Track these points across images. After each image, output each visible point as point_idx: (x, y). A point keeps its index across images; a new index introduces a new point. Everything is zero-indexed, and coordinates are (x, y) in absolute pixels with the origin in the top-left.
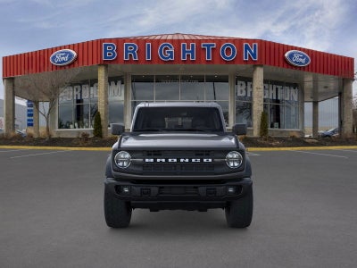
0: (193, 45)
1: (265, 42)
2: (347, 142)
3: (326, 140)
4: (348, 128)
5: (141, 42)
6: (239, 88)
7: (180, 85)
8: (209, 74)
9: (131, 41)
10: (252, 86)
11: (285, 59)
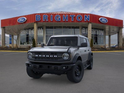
0: (67, 16)
1: (92, 15)
2: (120, 49)
3: (113, 48)
4: (121, 44)
5: (49, 15)
6: (83, 30)
7: (62, 30)
8: (73, 26)
9: (46, 14)
10: (87, 30)
11: (99, 21)
